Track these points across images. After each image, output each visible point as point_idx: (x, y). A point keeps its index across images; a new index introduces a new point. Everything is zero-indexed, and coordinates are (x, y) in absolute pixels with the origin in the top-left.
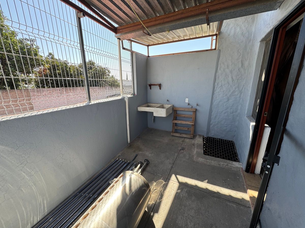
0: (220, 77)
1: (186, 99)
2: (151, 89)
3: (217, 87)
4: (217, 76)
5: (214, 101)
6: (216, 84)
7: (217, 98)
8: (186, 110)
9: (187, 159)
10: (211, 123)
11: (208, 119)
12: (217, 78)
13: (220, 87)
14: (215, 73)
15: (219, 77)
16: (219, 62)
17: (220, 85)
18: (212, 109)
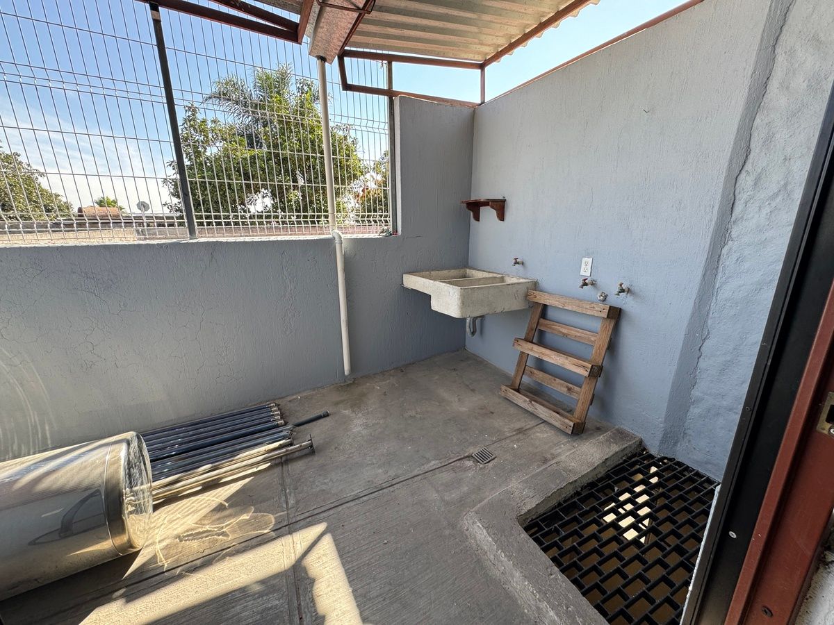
0: (778, 136)
1: (585, 260)
2: (477, 218)
3: (752, 197)
4: (755, 134)
5: (725, 282)
6: (746, 181)
7: (747, 265)
8: (570, 308)
9: (443, 500)
10: (696, 393)
11: (674, 368)
12: (756, 144)
13: (776, 195)
14: (744, 117)
15: (769, 139)
16: (782, 38)
17: (774, 188)
18: (710, 322)
